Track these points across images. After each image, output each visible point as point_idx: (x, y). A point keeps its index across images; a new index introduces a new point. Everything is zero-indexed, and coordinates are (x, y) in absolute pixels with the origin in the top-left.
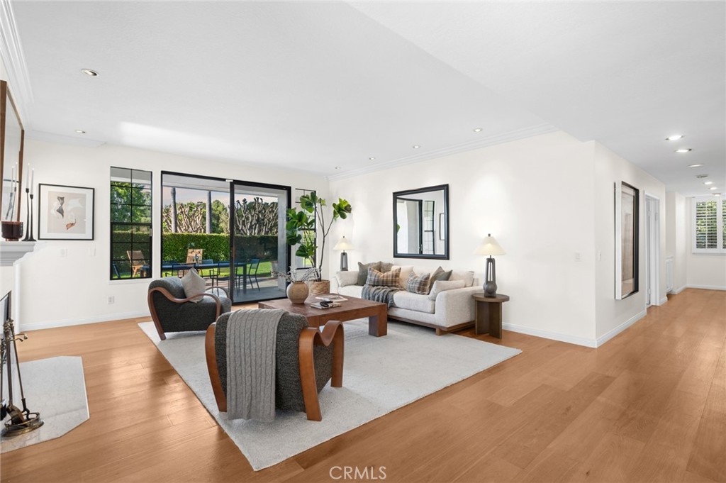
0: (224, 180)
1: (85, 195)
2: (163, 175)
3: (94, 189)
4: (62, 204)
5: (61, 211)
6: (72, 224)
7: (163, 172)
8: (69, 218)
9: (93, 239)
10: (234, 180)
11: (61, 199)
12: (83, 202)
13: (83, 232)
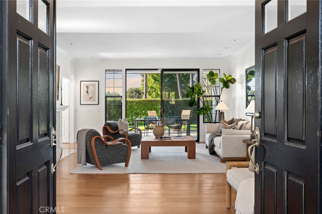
0: (157, 69)
1: (95, 84)
2: (127, 71)
3: (98, 81)
4: (88, 89)
5: (87, 92)
6: (91, 98)
7: (126, 70)
8: (90, 95)
9: (98, 104)
10: (162, 69)
11: (87, 87)
12: (95, 87)
13: (95, 101)
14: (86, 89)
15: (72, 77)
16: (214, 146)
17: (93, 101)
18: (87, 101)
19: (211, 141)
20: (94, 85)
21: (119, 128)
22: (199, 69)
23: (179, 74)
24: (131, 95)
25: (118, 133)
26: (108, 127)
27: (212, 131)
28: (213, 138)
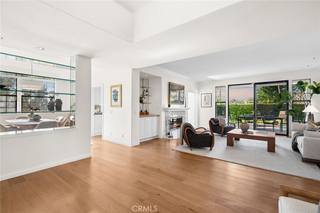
0: (251, 84)
2: (229, 86)
3: (211, 94)
5: (205, 100)
8: (206, 102)
9: (211, 107)
10: (255, 83)
11: (205, 97)
12: (209, 97)
13: (209, 105)
14: (204, 98)
15: (196, 92)
16: (297, 144)
17: (208, 105)
18: (205, 105)
19: (294, 139)
20: (209, 96)
21: (219, 122)
22: (288, 80)
23: (280, 86)
24: (251, 101)
25: (218, 125)
26: (212, 121)
27: (298, 129)
28: (296, 137)
